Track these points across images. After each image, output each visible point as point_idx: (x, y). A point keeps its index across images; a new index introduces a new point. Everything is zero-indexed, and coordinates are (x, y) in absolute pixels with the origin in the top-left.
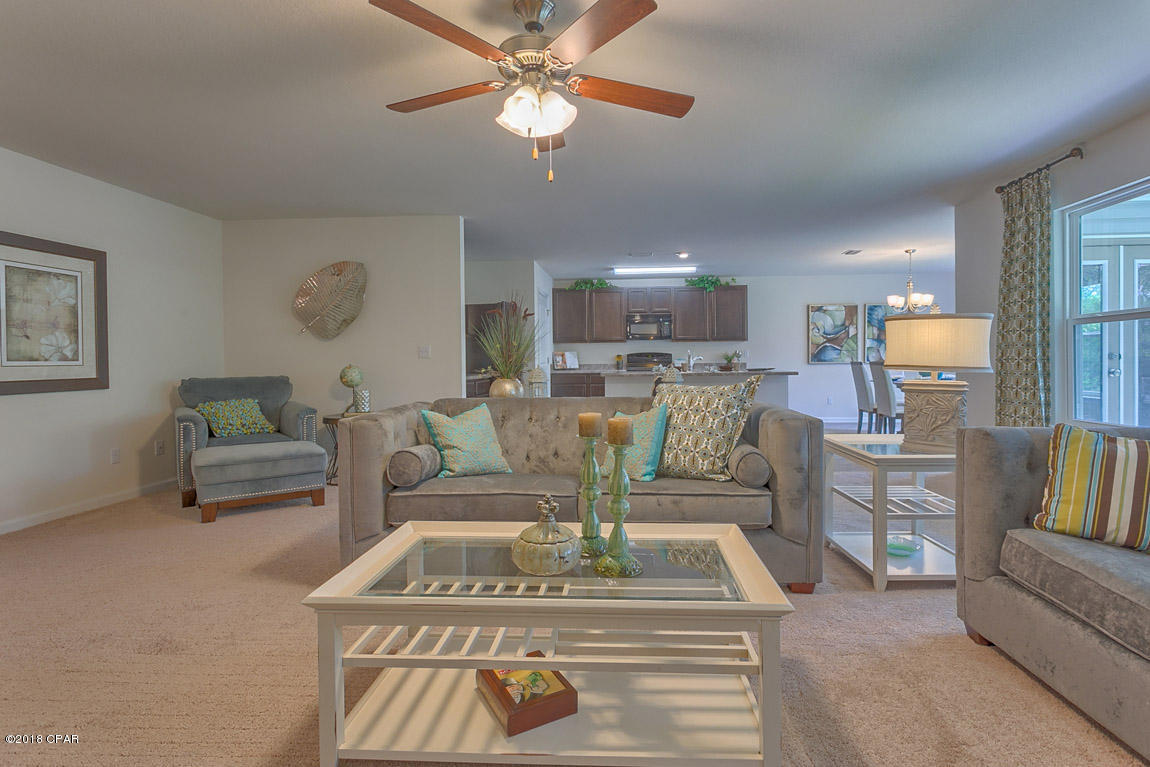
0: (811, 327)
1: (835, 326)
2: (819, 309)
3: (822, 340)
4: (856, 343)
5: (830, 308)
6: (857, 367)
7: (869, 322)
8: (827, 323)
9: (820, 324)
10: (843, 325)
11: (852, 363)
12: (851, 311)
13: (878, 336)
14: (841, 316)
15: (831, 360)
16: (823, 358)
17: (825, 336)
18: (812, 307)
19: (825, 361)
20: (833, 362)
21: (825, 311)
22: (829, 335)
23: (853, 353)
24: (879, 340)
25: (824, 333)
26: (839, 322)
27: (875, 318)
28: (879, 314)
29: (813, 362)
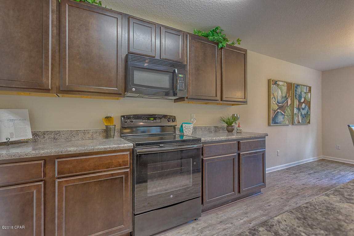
1: (282, 98)
2: (275, 83)
3: (276, 107)
4: (291, 110)
5: (281, 83)
7: (295, 95)
8: (279, 94)
9: (276, 94)
10: (286, 97)
12: (289, 87)
13: (299, 106)
14: (285, 89)
15: (280, 123)
16: (277, 121)
17: (278, 104)
18: (272, 81)
19: (277, 123)
20: (281, 125)
21: (278, 85)
22: (280, 104)
23: (289, 118)
24: (299, 109)
25: (278, 102)
26: (284, 95)
27: (298, 93)
28: (299, 90)
29: (273, 125)
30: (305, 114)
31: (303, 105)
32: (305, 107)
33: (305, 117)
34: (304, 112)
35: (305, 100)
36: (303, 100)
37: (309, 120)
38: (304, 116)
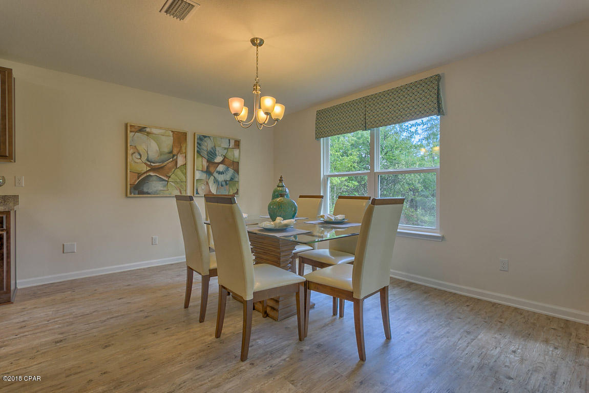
0: (130, 151)
1: (161, 154)
2: (141, 130)
3: (145, 168)
4: (185, 174)
5: (154, 131)
6: (185, 201)
7: (197, 151)
8: (152, 149)
9: (142, 148)
10: (171, 152)
11: (178, 198)
12: (180, 138)
13: (208, 167)
14: (168, 142)
15: (156, 193)
16: (145, 190)
17: (149, 163)
18: (131, 126)
19: (148, 193)
20: (158, 195)
21: (148, 134)
22: (154, 163)
23: (181, 186)
24: (208, 172)
25: (148, 160)
26: (166, 150)
27: (205, 148)
28: (208, 145)
29: (133, 195)
30: (226, 181)
31: (221, 168)
32: (227, 170)
33: (227, 184)
34: (221, 178)
35: (225, 159)
36: (219, 159)
37: (238, 190)
38: (224, 183)
